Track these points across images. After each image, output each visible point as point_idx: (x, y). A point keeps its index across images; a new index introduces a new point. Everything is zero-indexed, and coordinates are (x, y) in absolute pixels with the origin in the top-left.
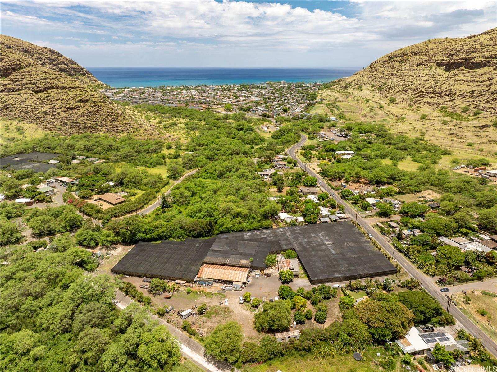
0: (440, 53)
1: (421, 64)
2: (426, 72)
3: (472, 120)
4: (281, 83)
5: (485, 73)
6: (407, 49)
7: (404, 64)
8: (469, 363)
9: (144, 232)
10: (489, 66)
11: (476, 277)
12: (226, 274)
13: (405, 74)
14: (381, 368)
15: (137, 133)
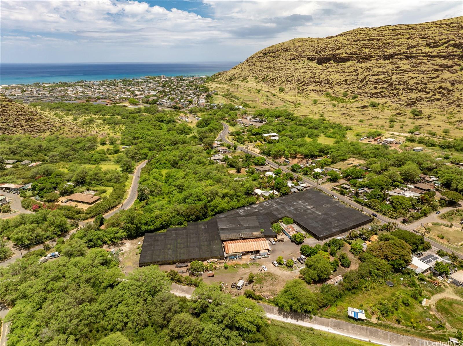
0: (308, 50)
1: (294, 59)
2: (301, 65)
3: (353, 102)
4: (160, 77)
5: (351, 66)
6: (278, 46)
7: (278, 59)
8: (456, 271)
9: (146, 224)
10: (352, 60)
11: (423, 215)
12: (250, 246)
13: (282, 67)
14: (409, 288)
15: (61, 132)
